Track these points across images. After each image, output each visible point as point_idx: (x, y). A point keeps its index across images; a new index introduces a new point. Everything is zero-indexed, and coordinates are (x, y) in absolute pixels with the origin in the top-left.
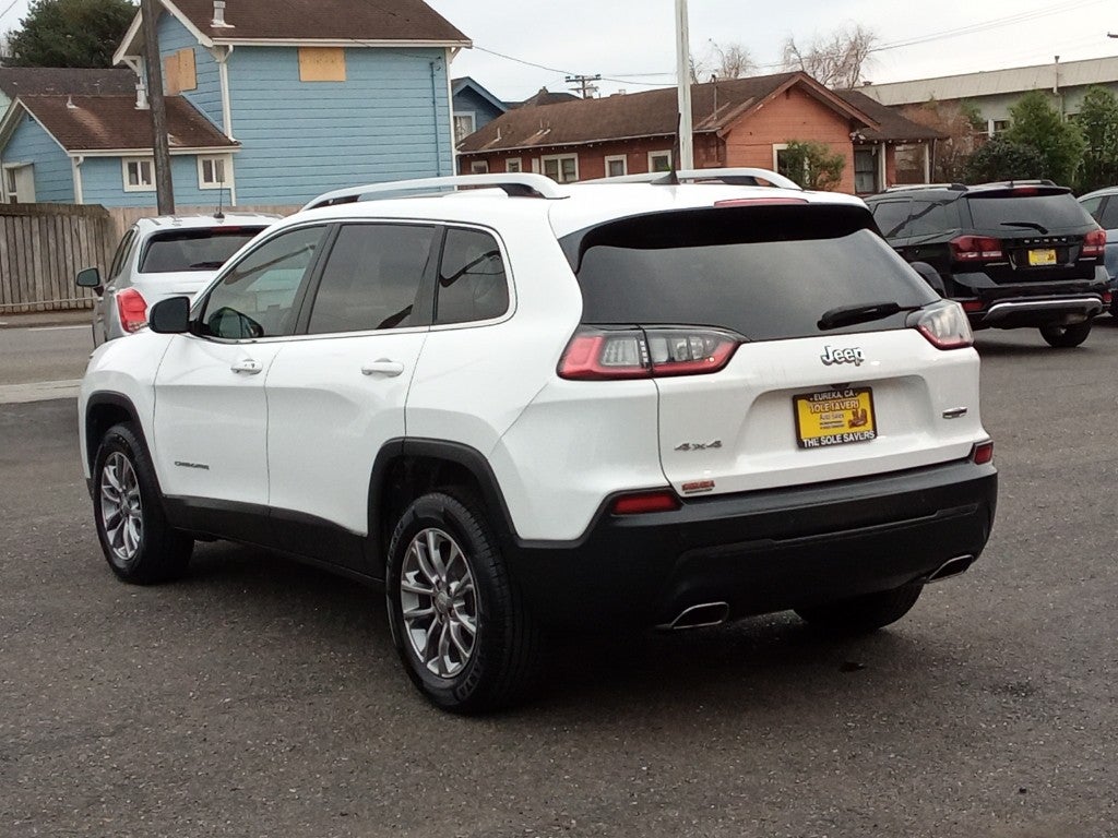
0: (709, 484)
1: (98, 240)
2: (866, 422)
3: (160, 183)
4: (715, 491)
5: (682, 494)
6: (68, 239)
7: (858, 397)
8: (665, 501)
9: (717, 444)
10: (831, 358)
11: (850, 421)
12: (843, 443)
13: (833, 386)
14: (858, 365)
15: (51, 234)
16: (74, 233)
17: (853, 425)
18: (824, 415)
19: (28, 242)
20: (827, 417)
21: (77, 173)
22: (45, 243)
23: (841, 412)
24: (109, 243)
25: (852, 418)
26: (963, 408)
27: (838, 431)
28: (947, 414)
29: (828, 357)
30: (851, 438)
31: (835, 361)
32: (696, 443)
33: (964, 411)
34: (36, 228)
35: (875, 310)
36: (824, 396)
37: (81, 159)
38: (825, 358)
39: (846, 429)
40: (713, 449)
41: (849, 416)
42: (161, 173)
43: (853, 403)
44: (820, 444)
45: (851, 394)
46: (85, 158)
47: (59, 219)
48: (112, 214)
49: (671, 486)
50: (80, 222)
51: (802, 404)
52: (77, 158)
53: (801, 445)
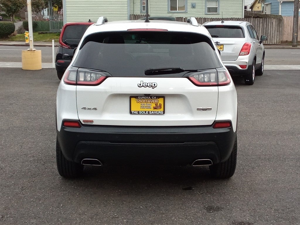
0: (92, 121)
1: (278, 26)
2: (161, 108)
3: (295, 9)
4: (94, 124)
5: (83, 123)
6: (270, 25)
7: (158, 99)
8: (77, 125)
9: (95, 109)
10: (142, 85)
11: (154, 107)
12: (149, 113)
13: (145, 94)
14: (153, 88)
15: (265, 23)
16: (272, 23)
17: (155, 108)
18: (142, 104)
19: (258, 25)
20: (143, 105)
21: (280, 6)
22: (263, 25)
23: (150, 104)
24: (281, 26)
25: (155, 106)
26: (210, 108)
27: (147, 110)
28: (199, 109)
29: (140, 85)
30: (153, 113)
31: (143, 86)
32: (88, 108)
33: (211, 109)
34: (261, 22)
35: (171, 70)
36: (143, 97)
37: (282, 2)
38: (139, 85)
39: (152, 110)
40: (94, 110)
41: (154, 105)
42: (296, 6)
43: (156, 101)
44: (139, 113)
45: (155, 98)
46: (283, 2)
47: (268, 19)
48: (283, 18)
49: (79, 120)
50: (274, 20)
51: (133, 99)
52: (281, 2)
53: (131, 113)
